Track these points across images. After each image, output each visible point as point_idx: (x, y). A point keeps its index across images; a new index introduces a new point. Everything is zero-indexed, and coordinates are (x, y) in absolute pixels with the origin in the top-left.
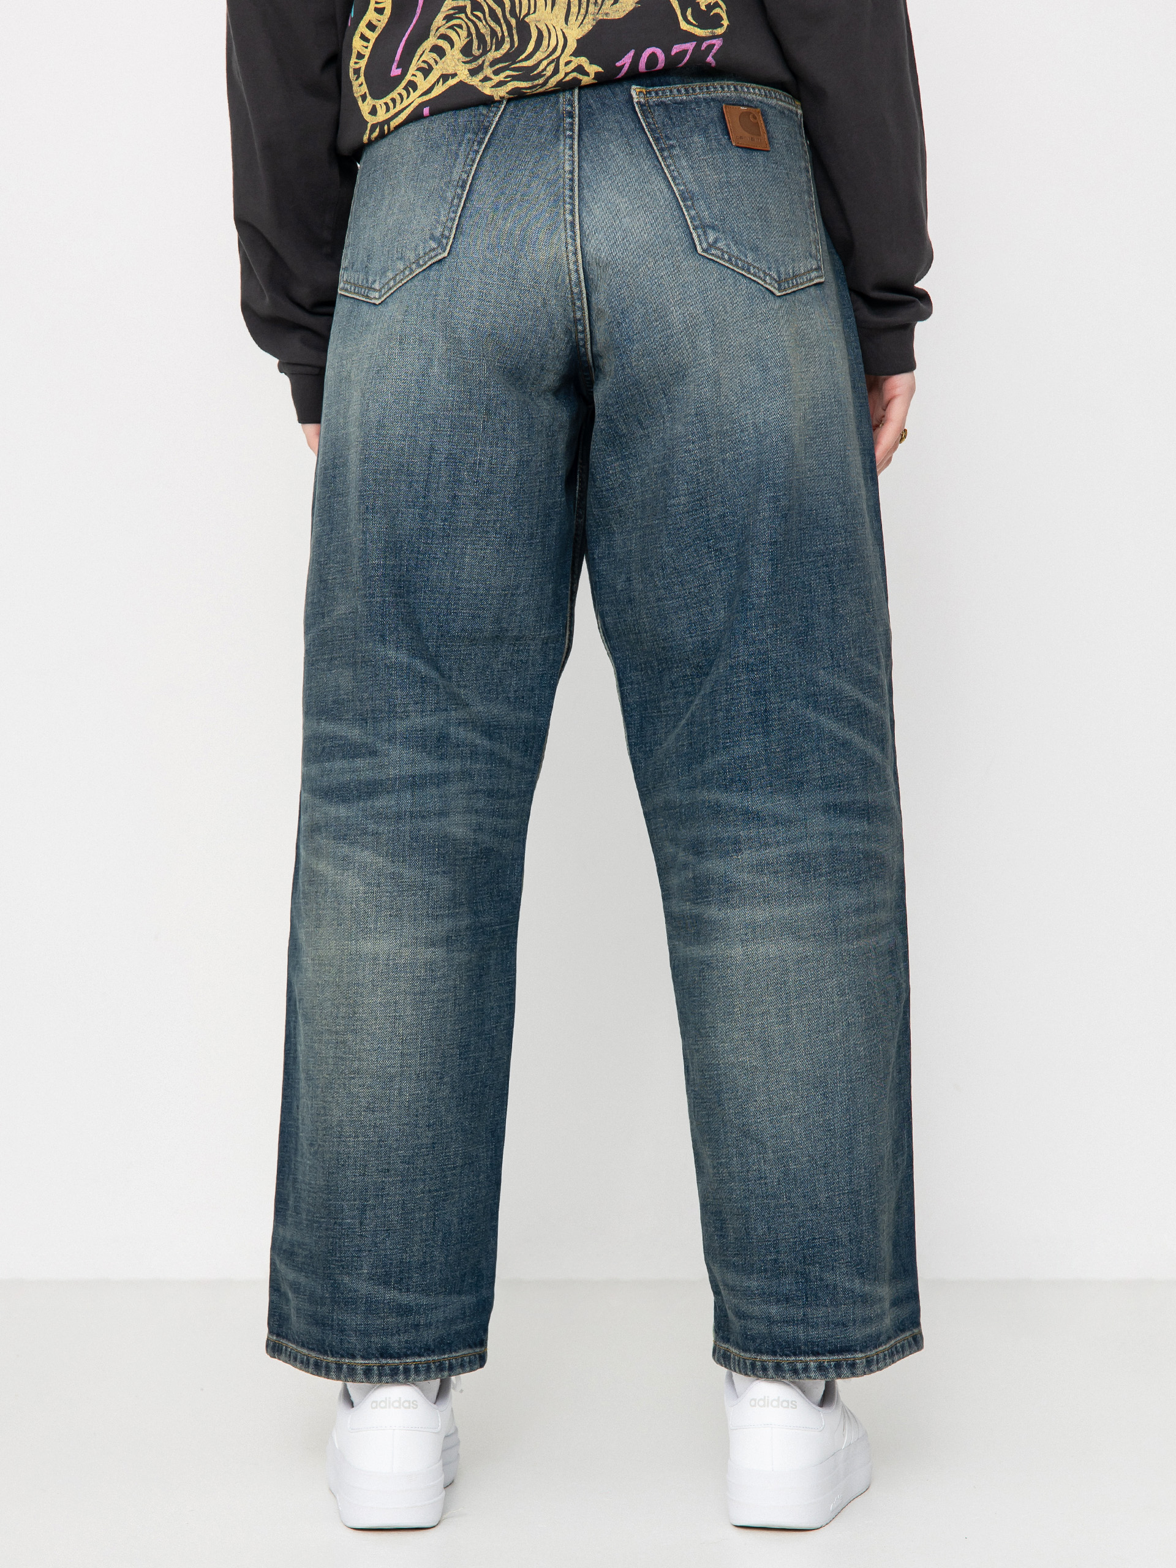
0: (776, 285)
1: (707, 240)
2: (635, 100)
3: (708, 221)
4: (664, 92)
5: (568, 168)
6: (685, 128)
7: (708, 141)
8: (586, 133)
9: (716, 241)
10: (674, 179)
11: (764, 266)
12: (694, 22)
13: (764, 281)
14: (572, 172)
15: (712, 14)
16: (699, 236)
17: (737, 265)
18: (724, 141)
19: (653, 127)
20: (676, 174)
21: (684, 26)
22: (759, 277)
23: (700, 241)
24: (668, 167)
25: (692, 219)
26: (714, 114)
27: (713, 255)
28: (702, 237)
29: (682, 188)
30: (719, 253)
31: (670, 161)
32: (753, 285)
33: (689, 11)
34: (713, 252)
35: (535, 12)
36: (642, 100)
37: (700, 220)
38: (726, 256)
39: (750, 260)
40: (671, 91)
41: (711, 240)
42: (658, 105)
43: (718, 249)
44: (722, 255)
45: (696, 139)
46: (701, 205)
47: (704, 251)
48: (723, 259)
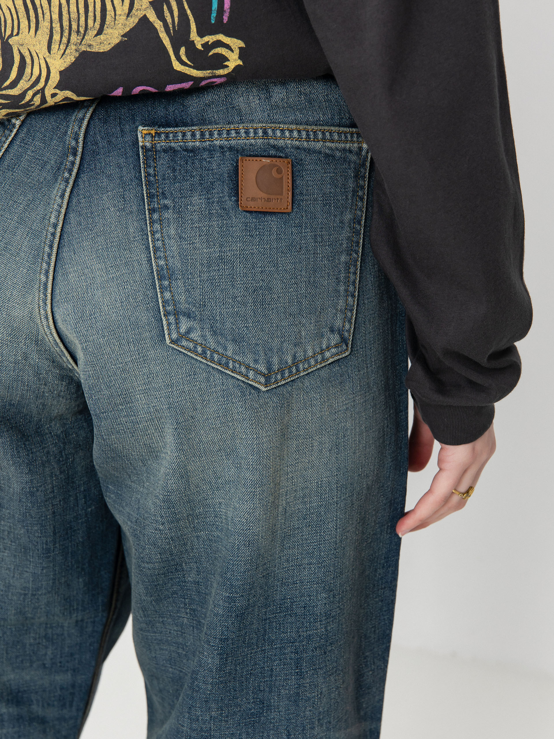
0: (263, 380)
1: (178, 328)
2: (141, 144)
3: (183, 306)
4: (175, 134)
5: (53, 220)
6: (187, 185)
7: (209, 202)
8: (84, 177)
9: (189, 331)
10: (156, 250)
11: (249, 359)
12: (189, 63)
13: (246, 376)
14: (55, 226)
15: (211, 54)
16: (169, 324)
17: (212, 360)
18: (229, 204)
19: (152, 179)
20: (159, 244)
21: (177, 66)
22: (240, 373)
23: (169, 329)
24: (153, 233)
25: (165, 302)
26: (226, 168)
27: (183, 347)
28: (173, 327)
29: (162, 263)
30: (191, 345)
31: (157, 226)
32: (231, 381)
33: (183, 50)
34: (184, 343)
35: (18, 34)
36: (148, 144)
37: (175, 305)
38: (199, 349)
39: (229, 353)
40: (184, 135)
41: (183, 330)
42: (165, 151)
43: (192, 340)
44: (195, 347)
45: (195, 199)
46: (179, 285)
47: (172, 341)
48: (195, 352)
